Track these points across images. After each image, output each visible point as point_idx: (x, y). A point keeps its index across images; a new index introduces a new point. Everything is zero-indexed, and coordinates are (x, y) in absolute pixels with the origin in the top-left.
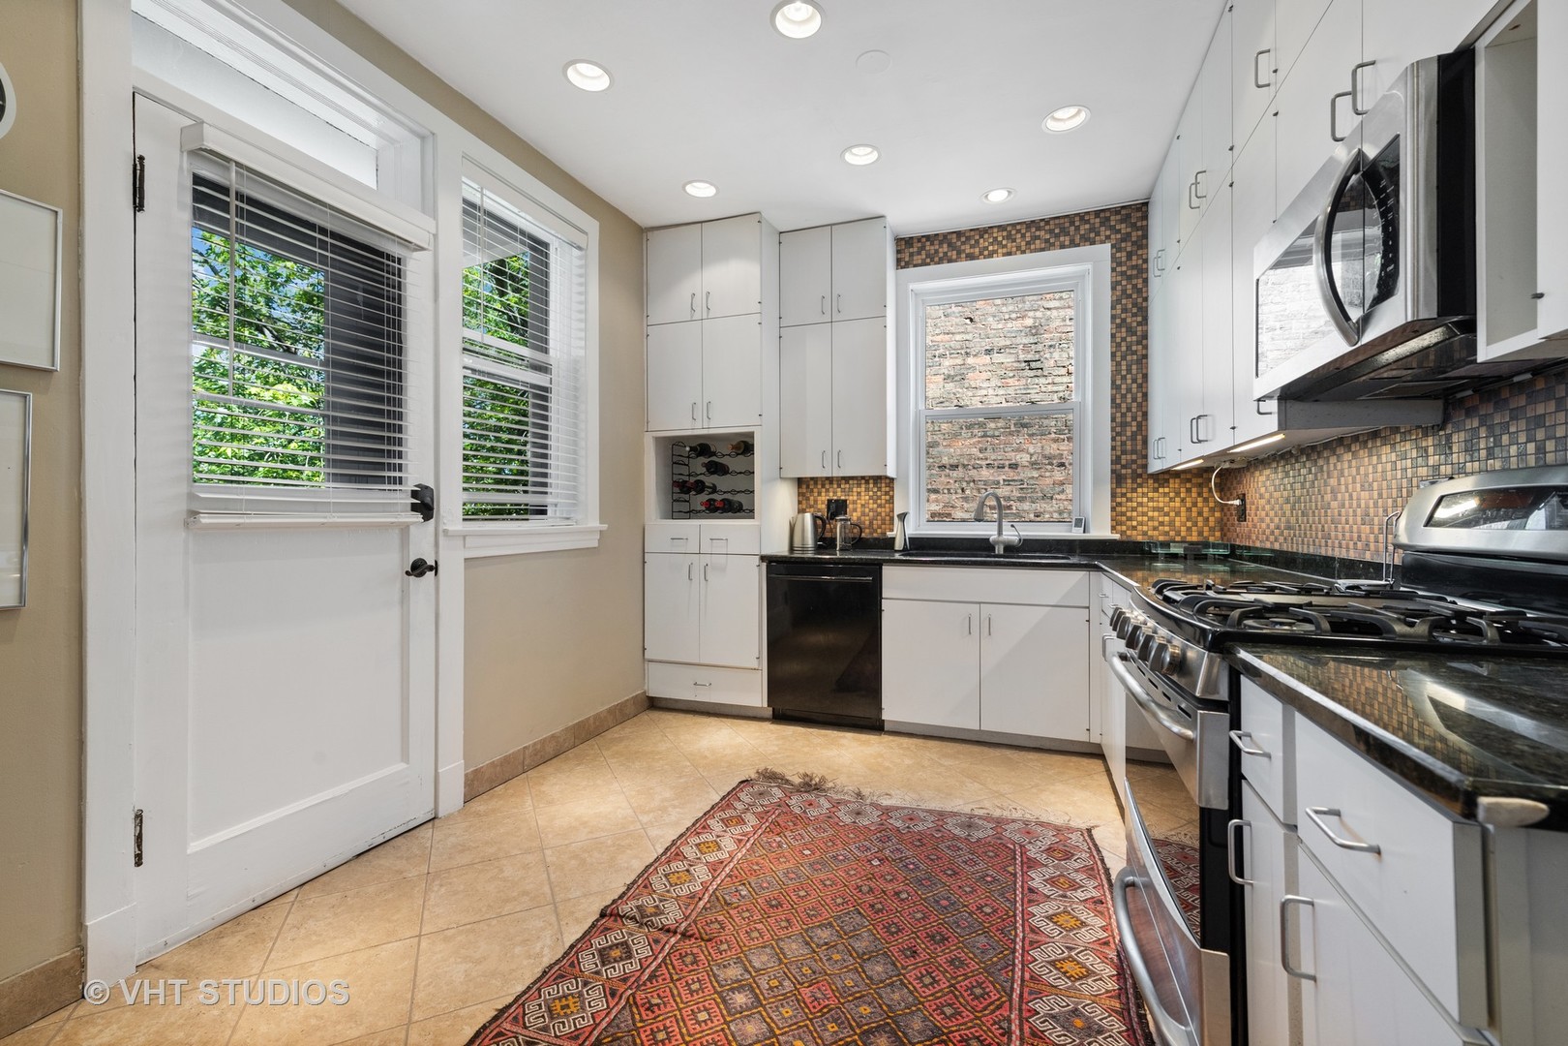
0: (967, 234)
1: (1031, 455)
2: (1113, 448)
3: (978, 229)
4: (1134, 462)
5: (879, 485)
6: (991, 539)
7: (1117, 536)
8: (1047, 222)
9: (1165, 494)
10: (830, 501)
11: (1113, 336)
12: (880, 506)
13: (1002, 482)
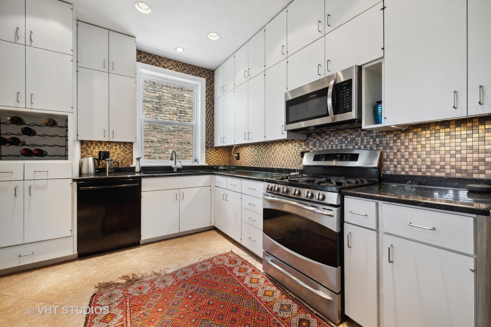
0: (163, 59)
1: (158, 138)
2: (206, 139)
3: (167, 58)
4: (211, 143)
5: (126, 146)
6: (172, 166)
7: (207, 164)
8: (189, 65)
9: (218, 153)
10: (100, 152)
11: (206, 106)
12: (126, 154)
13: (148, 147)
